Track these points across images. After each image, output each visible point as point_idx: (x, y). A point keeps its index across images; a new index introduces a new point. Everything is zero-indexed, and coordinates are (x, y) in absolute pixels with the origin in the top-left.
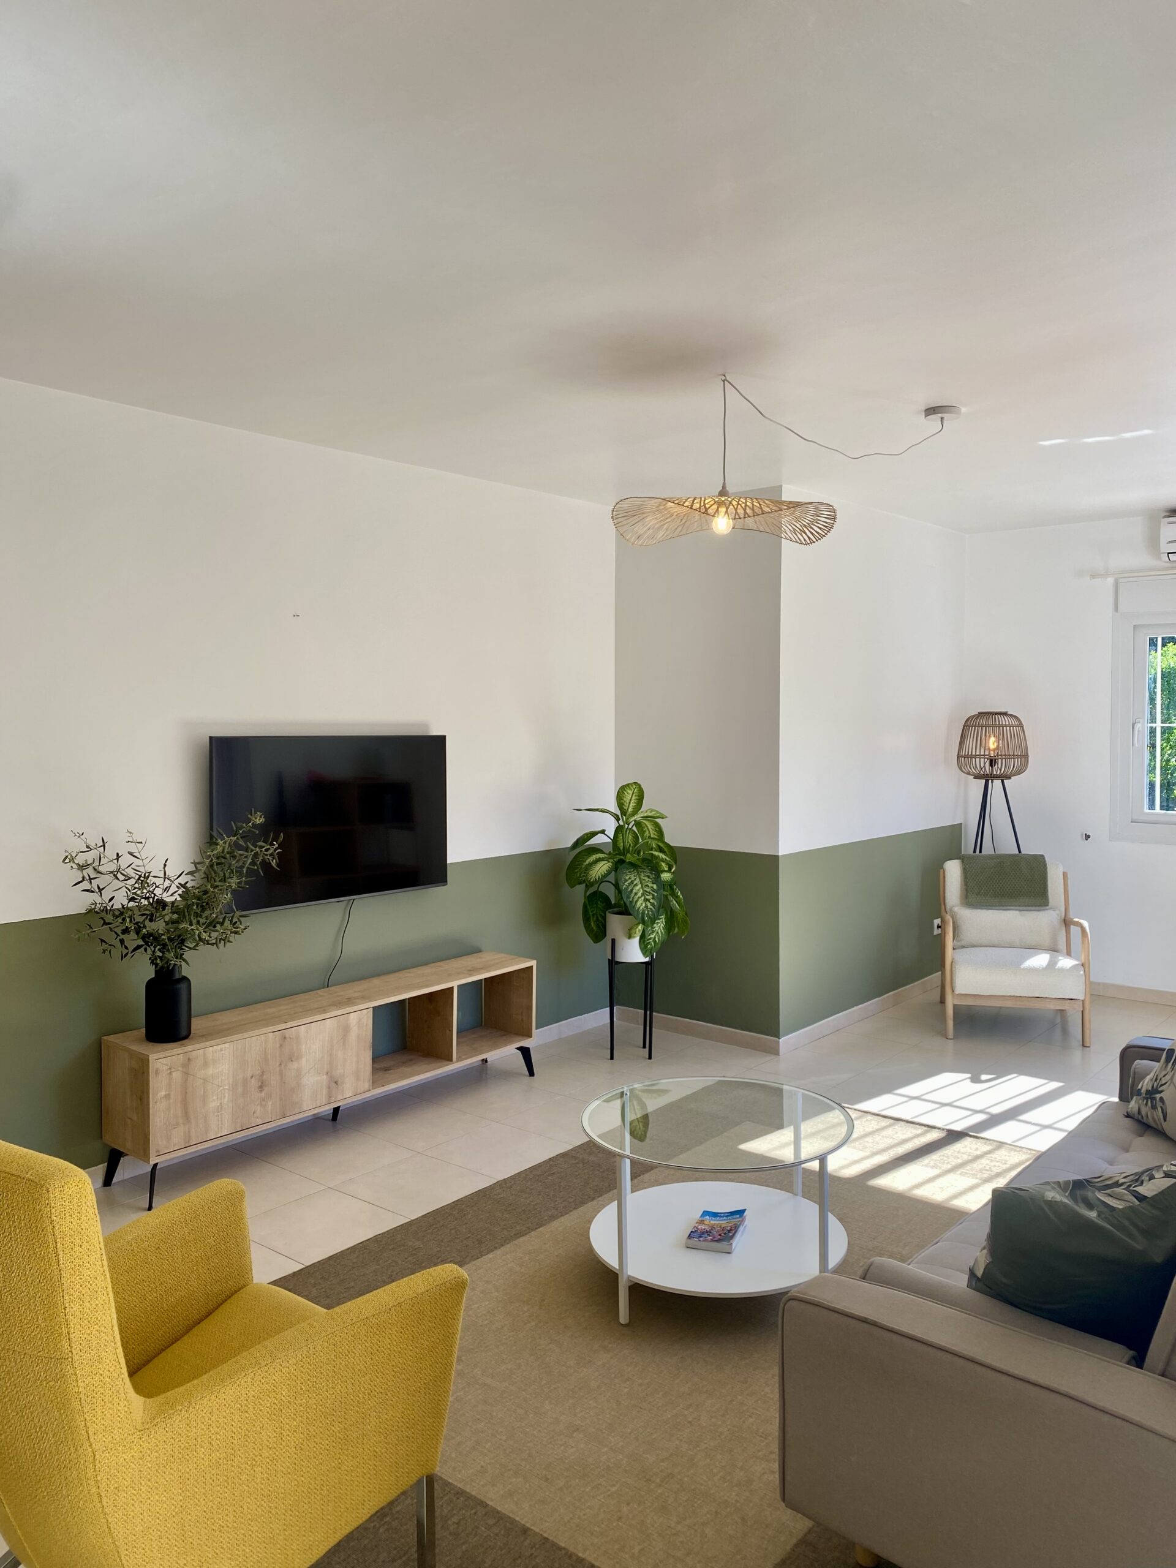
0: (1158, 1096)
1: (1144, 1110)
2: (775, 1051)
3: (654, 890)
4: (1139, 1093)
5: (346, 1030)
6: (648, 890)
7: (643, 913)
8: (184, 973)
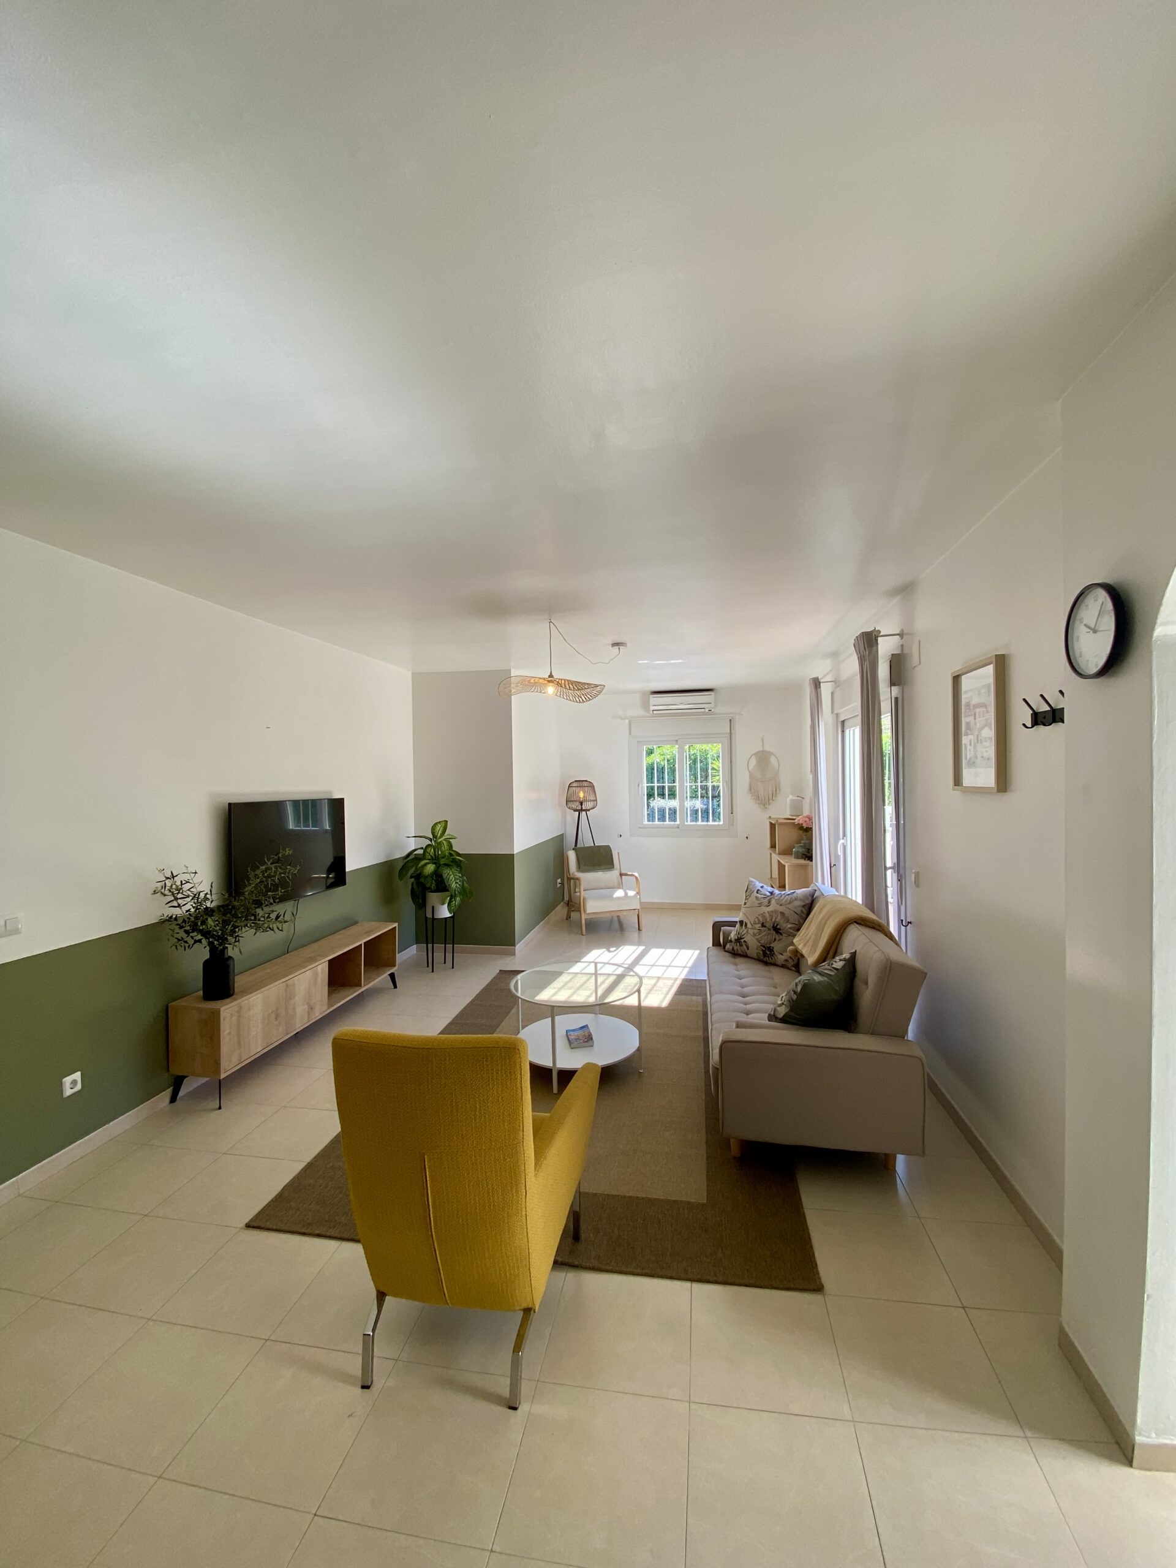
0: (742, 940)
1: (735, 948)
2: (513, 954)
3: (460, 877)
4: (731, 941)
5: (316, 975)
6: (457, 877)
7: (455, 890)
8: (229, 955)
